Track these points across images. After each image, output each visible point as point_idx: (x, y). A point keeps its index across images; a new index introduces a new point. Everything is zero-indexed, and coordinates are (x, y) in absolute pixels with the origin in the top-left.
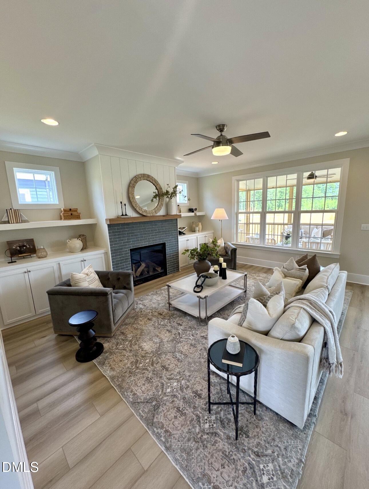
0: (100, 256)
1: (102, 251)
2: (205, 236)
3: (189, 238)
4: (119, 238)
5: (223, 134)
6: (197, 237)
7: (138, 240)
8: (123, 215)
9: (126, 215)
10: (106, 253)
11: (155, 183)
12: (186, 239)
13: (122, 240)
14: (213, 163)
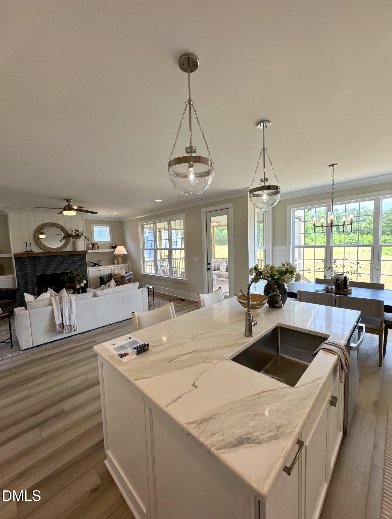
0: (9, 279)
1: (11, 276)
2: (121, 267)
3: (101, 269)
4: (25, 267)
5: (70, 204)
6: (112, 268)
7: (44, 269)
8: (27, 251)
9: (31, 251)
10: (14, 278)
11: (62, 228)
12: (99, 269)
13: (28, 269)
14: (114, 213)
